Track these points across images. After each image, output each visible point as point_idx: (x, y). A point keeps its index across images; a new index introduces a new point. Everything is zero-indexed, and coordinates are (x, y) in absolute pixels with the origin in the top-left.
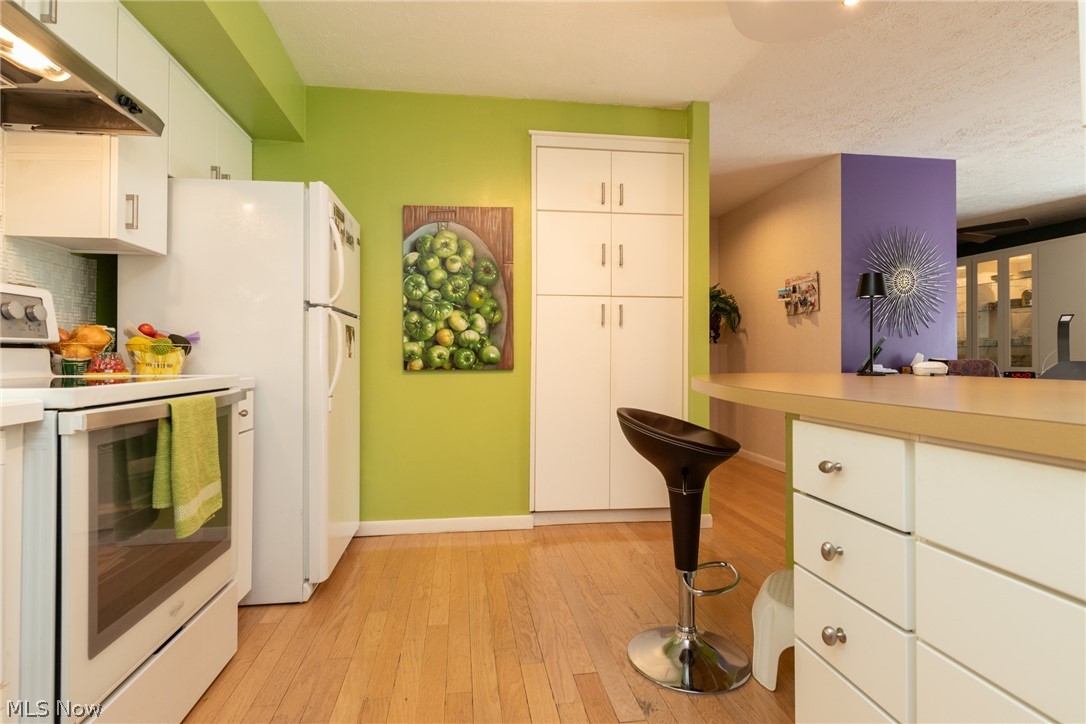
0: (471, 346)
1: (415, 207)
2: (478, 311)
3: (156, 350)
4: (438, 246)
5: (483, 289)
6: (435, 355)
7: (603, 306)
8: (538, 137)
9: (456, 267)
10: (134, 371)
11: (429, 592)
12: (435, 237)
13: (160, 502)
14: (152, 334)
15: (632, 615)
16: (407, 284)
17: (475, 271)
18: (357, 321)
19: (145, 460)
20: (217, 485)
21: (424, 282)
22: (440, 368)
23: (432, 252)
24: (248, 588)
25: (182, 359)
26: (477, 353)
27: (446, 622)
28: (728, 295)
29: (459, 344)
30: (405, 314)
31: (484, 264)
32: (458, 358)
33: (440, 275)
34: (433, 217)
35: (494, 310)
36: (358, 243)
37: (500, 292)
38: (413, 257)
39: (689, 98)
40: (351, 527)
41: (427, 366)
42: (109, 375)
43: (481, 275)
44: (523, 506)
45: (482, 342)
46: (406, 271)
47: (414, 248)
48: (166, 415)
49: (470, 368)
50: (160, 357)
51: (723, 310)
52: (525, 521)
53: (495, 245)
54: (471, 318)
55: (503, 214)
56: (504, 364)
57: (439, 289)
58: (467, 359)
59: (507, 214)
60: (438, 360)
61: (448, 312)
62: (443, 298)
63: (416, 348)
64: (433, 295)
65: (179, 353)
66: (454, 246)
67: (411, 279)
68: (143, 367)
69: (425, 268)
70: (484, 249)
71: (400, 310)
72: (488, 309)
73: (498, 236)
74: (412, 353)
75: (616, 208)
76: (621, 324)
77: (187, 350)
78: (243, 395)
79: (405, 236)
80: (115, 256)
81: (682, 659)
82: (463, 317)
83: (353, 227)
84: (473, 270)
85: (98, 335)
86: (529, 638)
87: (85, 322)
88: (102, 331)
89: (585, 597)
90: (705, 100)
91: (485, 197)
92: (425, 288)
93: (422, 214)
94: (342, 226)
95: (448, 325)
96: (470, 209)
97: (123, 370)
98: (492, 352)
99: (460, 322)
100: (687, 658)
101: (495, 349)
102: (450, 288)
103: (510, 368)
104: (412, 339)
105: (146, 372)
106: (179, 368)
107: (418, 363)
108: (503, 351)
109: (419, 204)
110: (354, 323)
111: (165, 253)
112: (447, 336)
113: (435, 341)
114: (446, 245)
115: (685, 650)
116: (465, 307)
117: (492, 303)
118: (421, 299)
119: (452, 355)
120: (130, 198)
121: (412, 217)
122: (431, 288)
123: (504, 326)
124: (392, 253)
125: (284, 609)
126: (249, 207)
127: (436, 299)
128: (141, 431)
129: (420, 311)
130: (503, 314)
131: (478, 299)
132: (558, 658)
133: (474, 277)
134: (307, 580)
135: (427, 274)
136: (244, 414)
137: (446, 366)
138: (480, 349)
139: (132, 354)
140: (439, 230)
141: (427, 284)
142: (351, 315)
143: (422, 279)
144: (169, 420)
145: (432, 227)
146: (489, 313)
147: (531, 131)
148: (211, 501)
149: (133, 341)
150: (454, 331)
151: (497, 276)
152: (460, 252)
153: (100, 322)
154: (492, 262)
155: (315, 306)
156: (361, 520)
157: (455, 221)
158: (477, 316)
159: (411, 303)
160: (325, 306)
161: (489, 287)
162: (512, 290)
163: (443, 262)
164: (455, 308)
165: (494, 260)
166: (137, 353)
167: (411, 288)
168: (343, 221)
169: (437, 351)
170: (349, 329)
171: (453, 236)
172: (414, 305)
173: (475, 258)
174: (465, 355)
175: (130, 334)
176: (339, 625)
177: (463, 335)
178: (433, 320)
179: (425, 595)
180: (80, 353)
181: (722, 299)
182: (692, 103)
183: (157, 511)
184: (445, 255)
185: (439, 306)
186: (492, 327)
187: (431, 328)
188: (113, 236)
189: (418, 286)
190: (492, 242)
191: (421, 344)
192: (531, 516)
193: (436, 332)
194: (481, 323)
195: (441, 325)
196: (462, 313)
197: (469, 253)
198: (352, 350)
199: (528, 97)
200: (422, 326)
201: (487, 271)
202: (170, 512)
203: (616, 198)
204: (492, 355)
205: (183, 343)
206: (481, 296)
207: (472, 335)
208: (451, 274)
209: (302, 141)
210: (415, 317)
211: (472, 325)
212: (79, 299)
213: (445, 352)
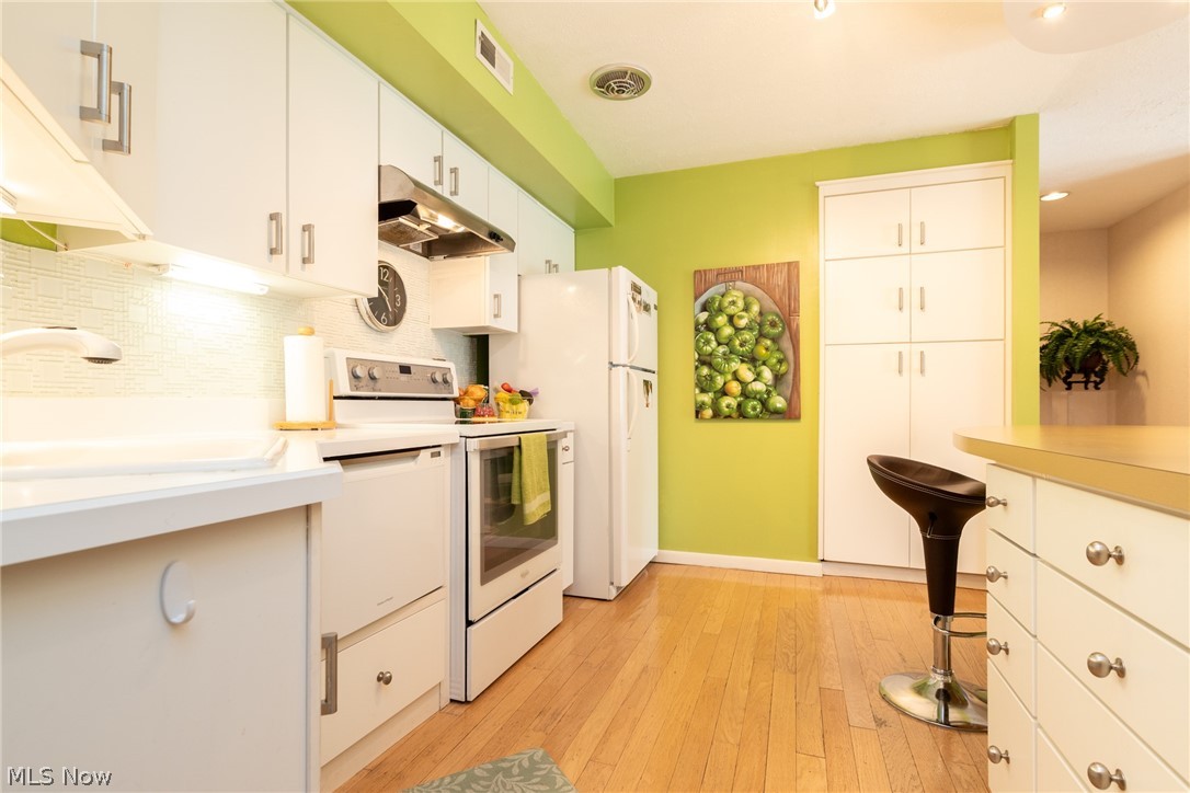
0: (758, 396)
1: (705, 271)
2: (764, 363)
3: (512, 402)
4: (726, 304)
5: (769, 342)
6: (724, 405)
7: (900, 353)
8: (825, 188)
9: (742, 323)
10: (499, 416)
11: (709, 610)
12: (723, 296)
13: (515, 501)
14: (509, 391)
15: (899, 659)
16: (698, 341)
17: (761, 325)
18: (655, 376)
19: (507, 475)
20: (547, 495)
21: (713, 338)
22: (728, 417)
23: (720, 310)
24: (571, 582)
25: (527, 408)
26: (764, 403)
27: (718, 632)
28: (1117, 327)
29: (745, 394)
30: (697, 368)
31: (770, 318)
32: (745, 407)
33: (728, 331)
34: (721, 278)
35: (780, 361)
36: (656, 308)
37: (786, 344)
38: (703, 316)
39: (1009, 114)
40: (650, 552)
41: (717, 415)
42: (486, 419)
43: (768, 329)
44: (812, 552)
45: (768, 392)
46: (697, 330)
47: (704, 308)
48: (517, 444)
49: (757, 417)
50: (514, 407)
51: (1107, 347)
52: (816, 569)
53: (781, 298)
54: (758, 370)
55: (789, 270)
56: (790, 414)
57: (727, 344)
58: (754, 409)
59: (792, 268)
60: (726, 410)
61: (736, 365)
62: (731, 352)
63: (707, 398)
64: (722, 349)
65: (526, 403)
66: (741, 304)
67: (702, 337)
68: (504, 414)
69: (714, 326)
70: (769, 304)
71: (692, 364)
72: (774, 361)
73: (784, 289)
74: (703, 403)
75: (917, 248)
76: (922, 371)
77: (531, 401)
78: (565, 435)
79: (696, 298)
80: (487, 336)
81: (938, 696)
82: (749, 369)
83: (650, 295)
84: (759, 324)
85: (478, 391)
86: (788, 656)
87: (472, 383)
88: (481, 389)
89: (855, 637)
90: (1032, 112)
91: (772, 253)
92: (714, 344)
93: (711, 277)
94: (638, 298)
95: (736, 376)
96: (757, 268)
97: (493, 415)
98: (778, 402)
99: (746, 373)
100: (942, 693)
101: (781, 399)
102: (737, 342)
103: (797, 418)
104: (703, 391)
105: (507, 417)
106: (526, 414)
107: (708, 413)
108: (789, 402)
109: (707, 268)
110: (653, 378)
111: (516, 331)
112: (735, 387)
113: (724, 392)
114: (733, 303)
115: (939, 690)
116: (752, 360)
117: (778, 355)
118: (711, 354)
119: (739, 405)
120: (496, 296)
121: (702, 280)
122: (719, 344)
123: (790, 377)
124: (686, 314)
125: (596, 603)
126: (572, 289)
127: (724, 354)
128: (504, 453)
129: (710, 365)
130: (789, 364)
131: (764, 351)
132: (810, 674)
133: (760, 331)
134: (612, 584)
135: (716, 331)
136: (566, 449)
137: (734, 415)
138: (766, 400)
139: (498, 404)
140: (727, 290)
141: (716, 340)
142: (649, 371)
143: (711, 336)
144: (520, 447)
145: (721, 288)
146: (775, 365)
147: (817, 183)
148: (543, 505)
149: (499, 395)
150: (741, 382)
151: (783, 328)
152: (746, 309)
153: (479, 383)
154: (777, 315)
155: (618, 365)
156: (660, 548)
157: (742, 280)
158: (764, 368)
159: (703, 358)
160: (624, 366)
161: (775, 340)
162: (798, 341)
163: (731, 319)
164: (742, 361)
165: (780, 313)
166: (501, 404)
167: (701, 345)
168: (640, 293)
169: (725, 401)
170: (646, 383)
171: (740, 294)
172: (704, 361)
173: (761, 314)
174: (752, 406)
175: (497, 391)
176: (634, 620)
177: (749, 386)
178: (721, 373)
179: (705, 611)
180: (469, 404)
181: (1106, 334)
182: (1015, 118)
183: (513, 506)
184: (732, 313)
185: (727, 360)
186: (778, 378)
187: (720, 381)
188: (487, 324)
189: (708, 342)
190: (778, 297)
191: (711, 395)
192: (820, 564)
193: (725, 384)
194: (767, 374)
195: (729, 377)
196: (750, 366)
197: (755, 308)
198: (650, 400)
199: (815, 149)
200: (711, 378)
201: (773, 324)
202: (521, 506)
203: (916, 237)
204: (779, 405)
205: (527, 396)
206: (767, 349)
207: (759, 387)
208: (737, 330)
209: (611, 226)
210: (705, 371)
211: (758, 377)
212: (467, 367)
213: (734, 403)
